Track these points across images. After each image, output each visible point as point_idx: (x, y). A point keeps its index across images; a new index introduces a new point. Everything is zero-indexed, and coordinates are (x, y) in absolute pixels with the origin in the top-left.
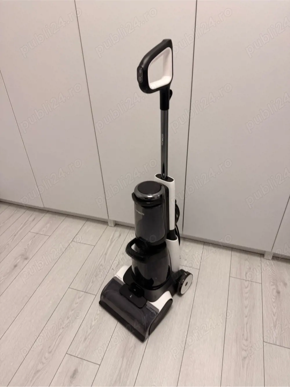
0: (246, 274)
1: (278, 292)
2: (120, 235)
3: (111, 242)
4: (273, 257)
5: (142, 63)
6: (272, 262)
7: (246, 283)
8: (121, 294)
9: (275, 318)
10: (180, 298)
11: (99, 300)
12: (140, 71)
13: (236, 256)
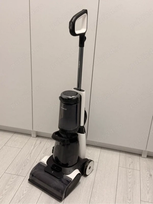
0: (130, 165)
1: (151, 175)
2: (41, 143)
3: (34, 147)
4: (147, 156)
5: (72, 19)
6: (147, 159)
7: (130, 170)
8: (45, 171)
9: (148, 189)
10: (85, 178)
11: (29, 178)
12: (71, 24)
13: (123, 155)
